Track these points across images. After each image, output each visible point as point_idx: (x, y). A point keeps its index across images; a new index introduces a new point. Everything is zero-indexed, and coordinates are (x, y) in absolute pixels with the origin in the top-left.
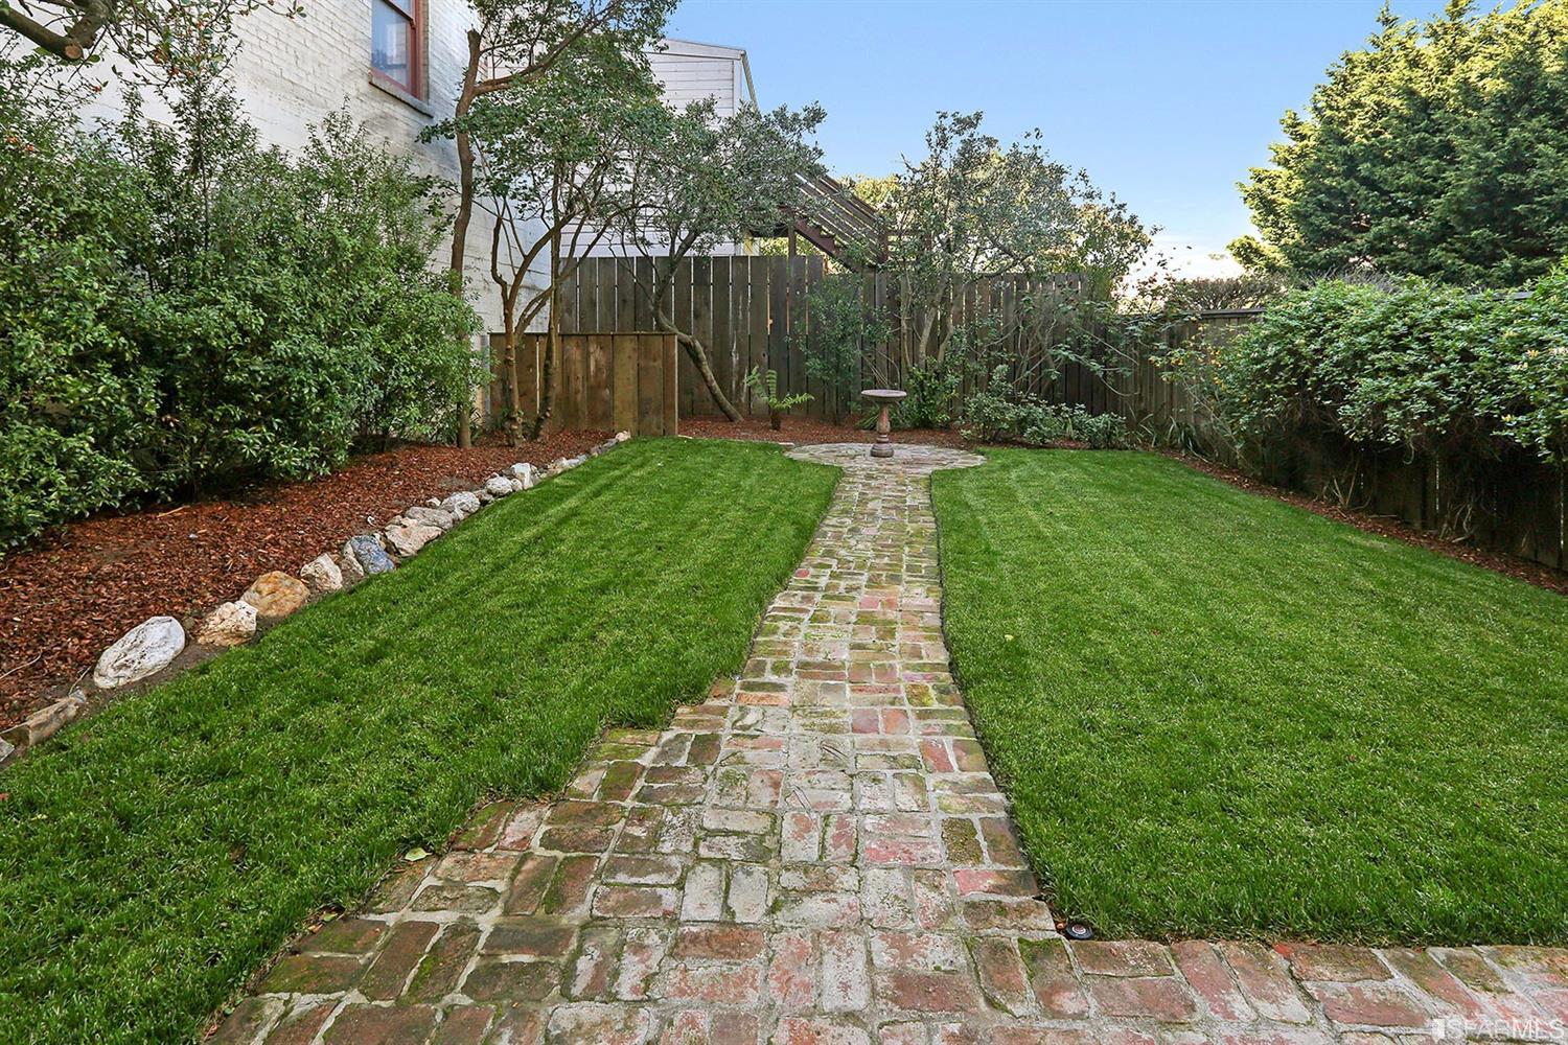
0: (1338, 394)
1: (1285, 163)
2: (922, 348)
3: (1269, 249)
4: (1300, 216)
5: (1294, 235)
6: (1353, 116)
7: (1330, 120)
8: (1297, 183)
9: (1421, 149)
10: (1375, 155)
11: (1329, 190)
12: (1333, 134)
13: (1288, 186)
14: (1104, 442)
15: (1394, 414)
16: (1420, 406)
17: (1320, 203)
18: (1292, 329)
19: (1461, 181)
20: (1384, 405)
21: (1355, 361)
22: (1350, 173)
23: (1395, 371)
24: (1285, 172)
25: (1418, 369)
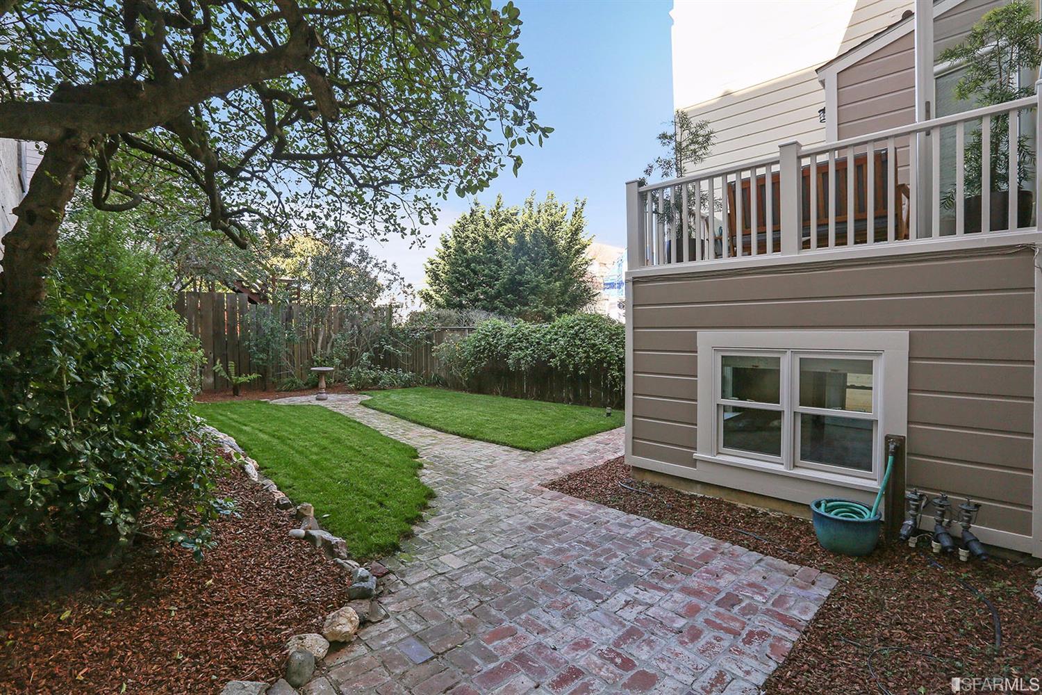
0: (507, 356)
1: (443, 258)
2: (319, 346)
3: (437, 297)
4: (450, 283)
5: (445, 291)
6: (466, 241)
7: (459, 242)
8: (447, 267)
9: (490, 260)
10: (475, 260)
11: (459, 272)
12: (461, 250)
13: (444, 267)
14: (407, 385)
15: (523, 362)
16: (529, 359)
17: (456, 278)
18: (487, 335)
19: (505, 277)
20: (519, 359)
21: (509, 346)
22: (468, 266)
23: (521, 349)
24: (443, 262)
25: (527, 348)
